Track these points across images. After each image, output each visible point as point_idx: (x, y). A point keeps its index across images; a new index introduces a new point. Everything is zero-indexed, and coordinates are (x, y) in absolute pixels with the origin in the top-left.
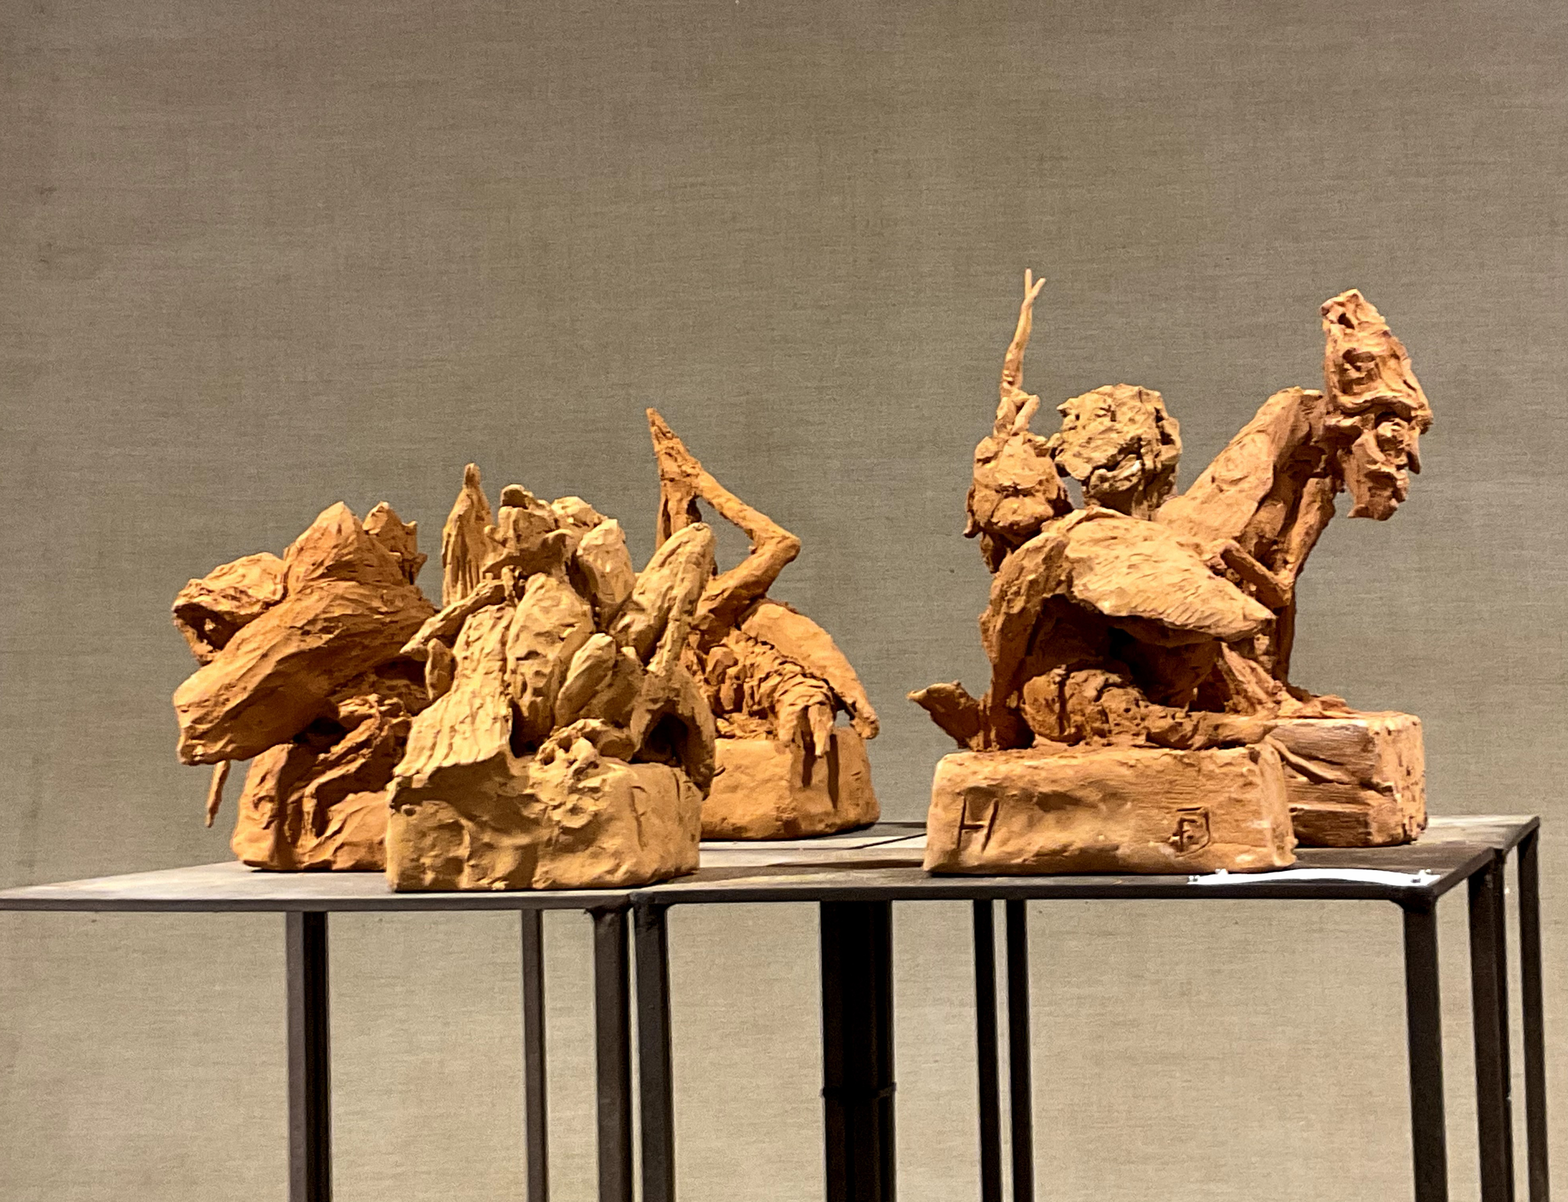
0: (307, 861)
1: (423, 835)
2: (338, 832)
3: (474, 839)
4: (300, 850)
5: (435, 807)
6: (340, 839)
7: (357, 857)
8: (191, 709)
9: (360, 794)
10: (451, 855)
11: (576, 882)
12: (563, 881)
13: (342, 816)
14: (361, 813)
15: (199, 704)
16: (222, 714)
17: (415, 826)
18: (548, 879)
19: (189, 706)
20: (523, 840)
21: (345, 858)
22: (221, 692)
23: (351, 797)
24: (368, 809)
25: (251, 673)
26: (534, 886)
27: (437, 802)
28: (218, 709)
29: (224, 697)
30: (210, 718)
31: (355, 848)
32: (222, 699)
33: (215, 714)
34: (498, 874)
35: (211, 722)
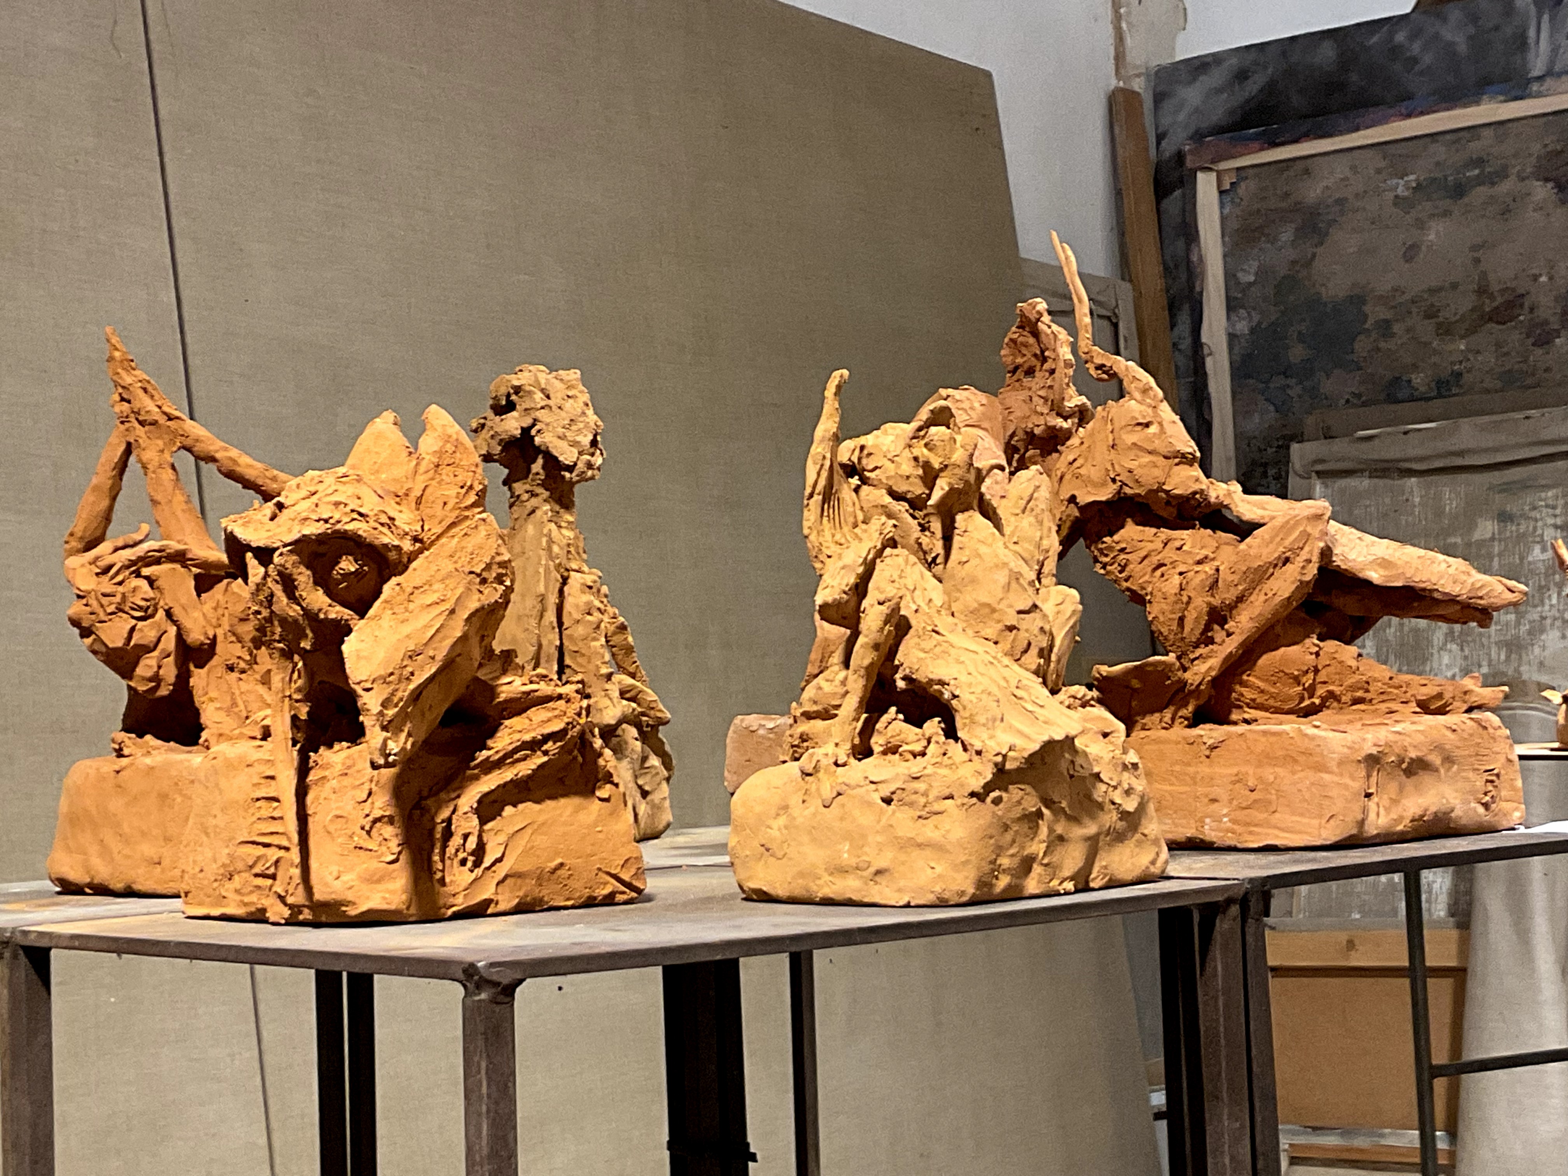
0: (460, 903)
1: (1006, 828)
2: (499, 860)
3: (1051, 830)
4: (449, 889)
5: (1021, 793)
6: (502, 870)
7: (521, 893)
8: (375, 686)
9: (521, 806)
10: (1026, 853)
11: (1129, 877)
12: (1119, 877)
13: (502, 838)
14: (529, 831)
15: (384, 680)
16: (406, 694)
17: (1000, 818)
18: (1105, 875)
19: (373, 681)
20: (1091, 829)
21: (507, 895)
22: (405, 663)
23: (509, 810)
24: (535, 826)
25: (440, 635)
26: (1092, 885)
27: (1023, 787)
28: (402, 686)
29: (410, 669)
30: (396, 700)
31: (519, 881)
32: (406, 672)
33: (399, 694)
34: (1067, 873)
35: (396, 705)
